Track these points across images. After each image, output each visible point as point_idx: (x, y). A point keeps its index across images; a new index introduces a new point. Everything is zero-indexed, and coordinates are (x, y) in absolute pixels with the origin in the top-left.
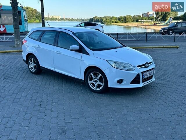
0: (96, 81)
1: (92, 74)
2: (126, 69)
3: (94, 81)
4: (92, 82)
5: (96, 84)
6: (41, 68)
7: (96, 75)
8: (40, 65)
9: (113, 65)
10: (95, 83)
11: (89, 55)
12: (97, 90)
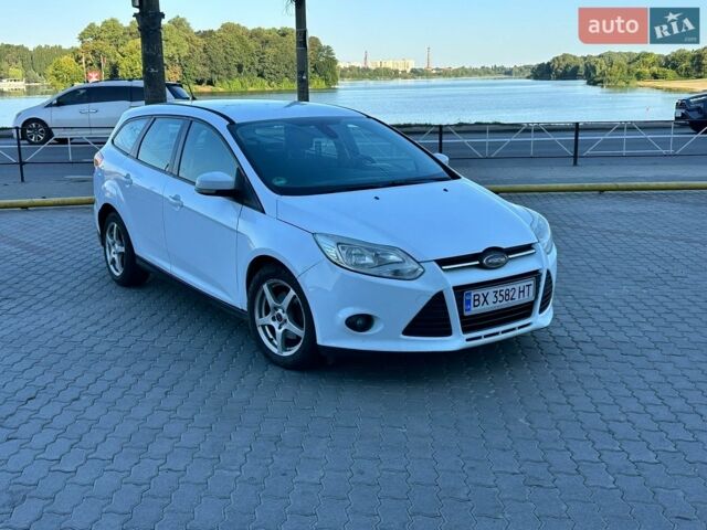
0: (279, 318)
1: (265, 287)
2: (388, 270)
3: (273, 319)
4: (268, 320)
5: (281, 331)
6: (138, 262)
7: (279, 292)
8: (136, 252)
9: (333, 252)
10: (275, 324)
11: (263, 212)
12: (286, 354)
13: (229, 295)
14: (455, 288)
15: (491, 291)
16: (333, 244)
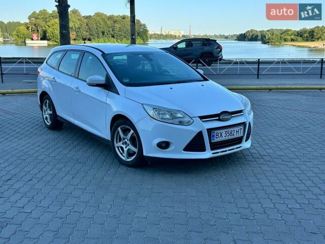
0: (126, 143)
1: (119, 129)
3: (123, 144)
4: (120, 144)
5: (126, 149)
6: (58, 118)
7: (126, 131)
8: (57, 114)
9: (151, 113)
10: (124, 146)
11: (118, 94)
12: (129, 160)
13: (102, 133)
14: (208, 130)
15: (223, 131)
16: (152, 109)
